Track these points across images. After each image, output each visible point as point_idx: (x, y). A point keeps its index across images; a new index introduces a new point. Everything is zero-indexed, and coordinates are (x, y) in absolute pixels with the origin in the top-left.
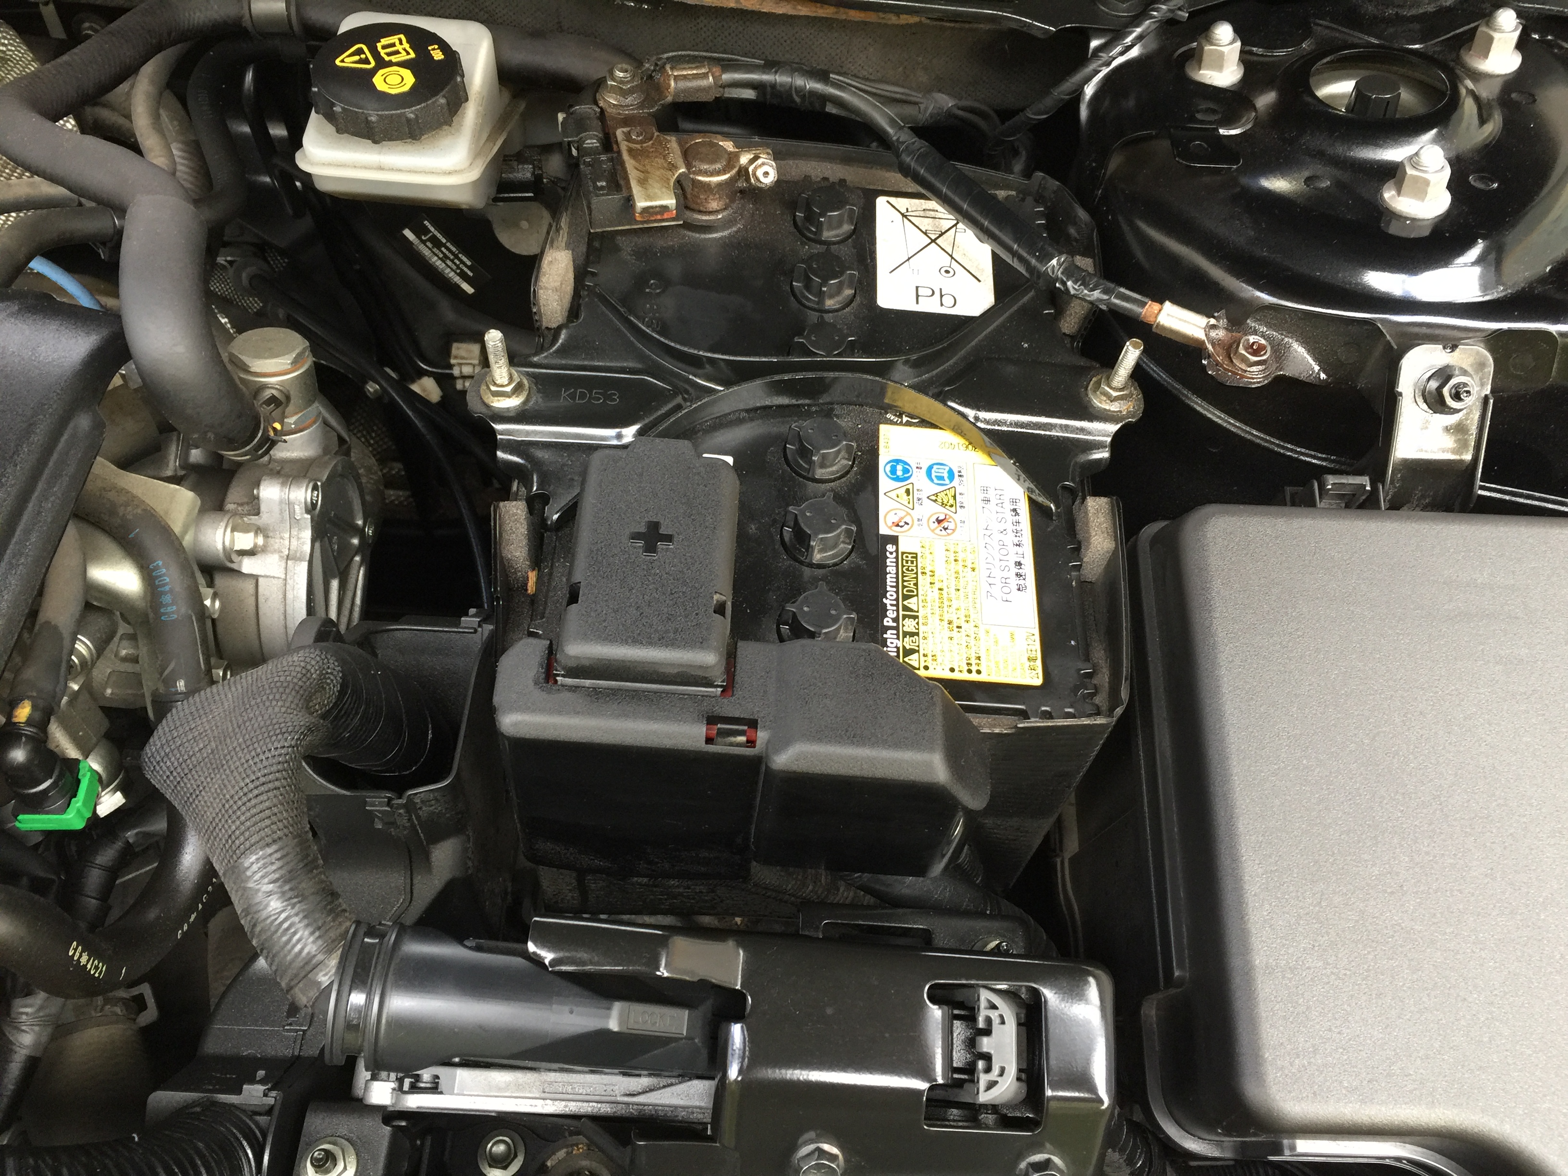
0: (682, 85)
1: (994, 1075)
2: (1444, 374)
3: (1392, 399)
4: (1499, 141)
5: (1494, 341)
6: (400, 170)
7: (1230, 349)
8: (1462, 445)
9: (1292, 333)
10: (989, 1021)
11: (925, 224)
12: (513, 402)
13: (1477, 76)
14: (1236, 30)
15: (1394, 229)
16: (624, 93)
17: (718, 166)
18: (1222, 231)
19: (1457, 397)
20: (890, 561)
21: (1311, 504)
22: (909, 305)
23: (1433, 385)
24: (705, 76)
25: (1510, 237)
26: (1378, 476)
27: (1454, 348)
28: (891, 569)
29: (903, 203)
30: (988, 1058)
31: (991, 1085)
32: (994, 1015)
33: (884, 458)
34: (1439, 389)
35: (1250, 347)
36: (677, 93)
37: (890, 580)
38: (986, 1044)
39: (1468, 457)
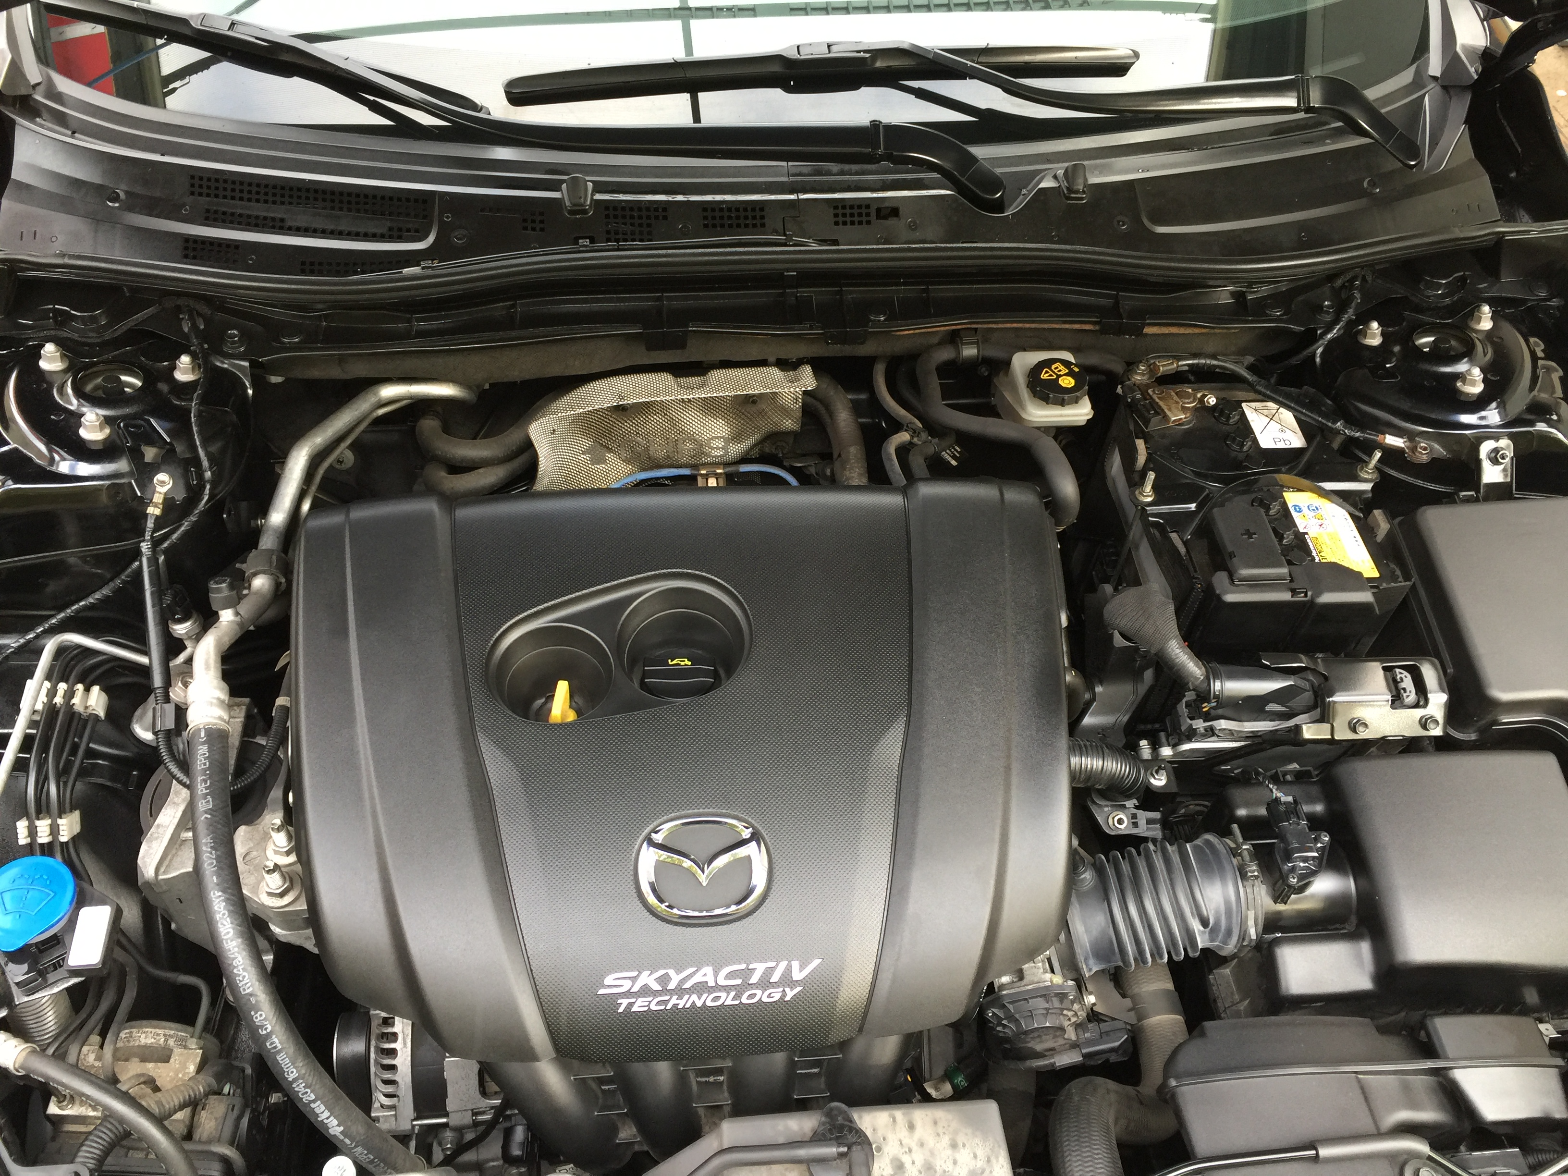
0: (1165, 368)
1: (1408, 693)
2: (1496, 450)
3: (1478, 462)
4: (1494, 360)
5: (1511, 436)
6: (1069, 416)
7: (1414, 449)
8: (1506, 476)
9: (1434, 441)
10: (1401, 678)
11: (1266, 412)
12: (1150, 499)
13: (1477, 331)
14: (1379, 324)
15: (1462, 398)
16: (1143, 375)
17: (1191, 400)
18: (1397, 404)
19: (1503, 458)
20: (1308, 541)
21: (1455, 502)
22: (1273, 446)
23: (1493, 455)
24: (1172, 363)
25: (1505, 397)
26: (1478, 491)
27: (1498, 441)
28: (1310, 543)
29: (1253, 404)
30: (1404, 689)
31: (1408, 696)
32: (1403, 676)
33: (1290, 505)
34: (1496, 456)
35: (1421, 448)
36: (1163, 371)
37: (1312, 547)
38: (1403, 685)
39: (1509, 480)
